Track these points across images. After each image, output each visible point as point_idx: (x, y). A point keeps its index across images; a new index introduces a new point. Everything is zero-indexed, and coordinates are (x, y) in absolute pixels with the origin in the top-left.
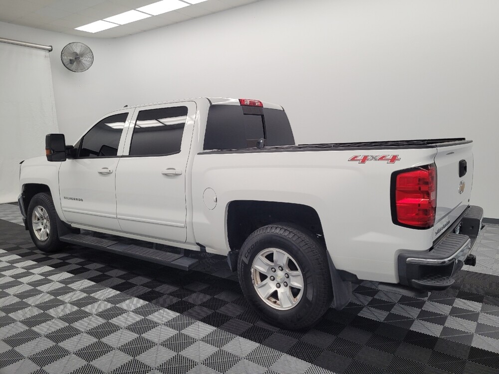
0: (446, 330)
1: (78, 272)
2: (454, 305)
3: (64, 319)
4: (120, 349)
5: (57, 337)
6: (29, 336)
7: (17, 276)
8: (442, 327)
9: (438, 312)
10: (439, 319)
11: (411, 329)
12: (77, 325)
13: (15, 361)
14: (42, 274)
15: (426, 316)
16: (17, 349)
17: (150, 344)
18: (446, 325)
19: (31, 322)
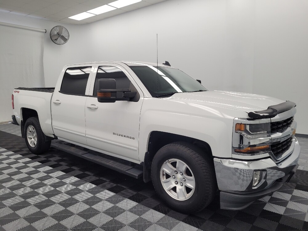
0: (287, 210)
1: (55, 167)
2: (293, 194)
3: (45, 195)
4: (78, 214)
5: (41, 206)
6: (24, 205)
7: (19, 168)
8: (285, 208)
9: (282, 199)
10: (283, 203)
11: (264, 209)
12: (53, 199)
13: (15, 220)
14: (34, 167)
15: (274, 201)
16: (17, 212)
17: (96, 212)
18: (288, 206)
19: (26, 196)
